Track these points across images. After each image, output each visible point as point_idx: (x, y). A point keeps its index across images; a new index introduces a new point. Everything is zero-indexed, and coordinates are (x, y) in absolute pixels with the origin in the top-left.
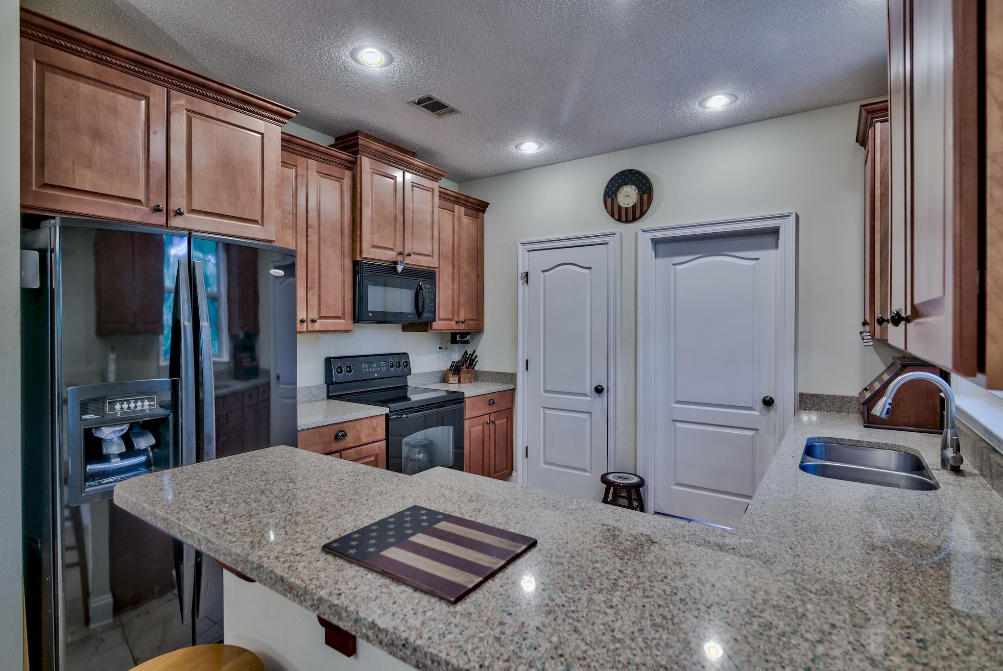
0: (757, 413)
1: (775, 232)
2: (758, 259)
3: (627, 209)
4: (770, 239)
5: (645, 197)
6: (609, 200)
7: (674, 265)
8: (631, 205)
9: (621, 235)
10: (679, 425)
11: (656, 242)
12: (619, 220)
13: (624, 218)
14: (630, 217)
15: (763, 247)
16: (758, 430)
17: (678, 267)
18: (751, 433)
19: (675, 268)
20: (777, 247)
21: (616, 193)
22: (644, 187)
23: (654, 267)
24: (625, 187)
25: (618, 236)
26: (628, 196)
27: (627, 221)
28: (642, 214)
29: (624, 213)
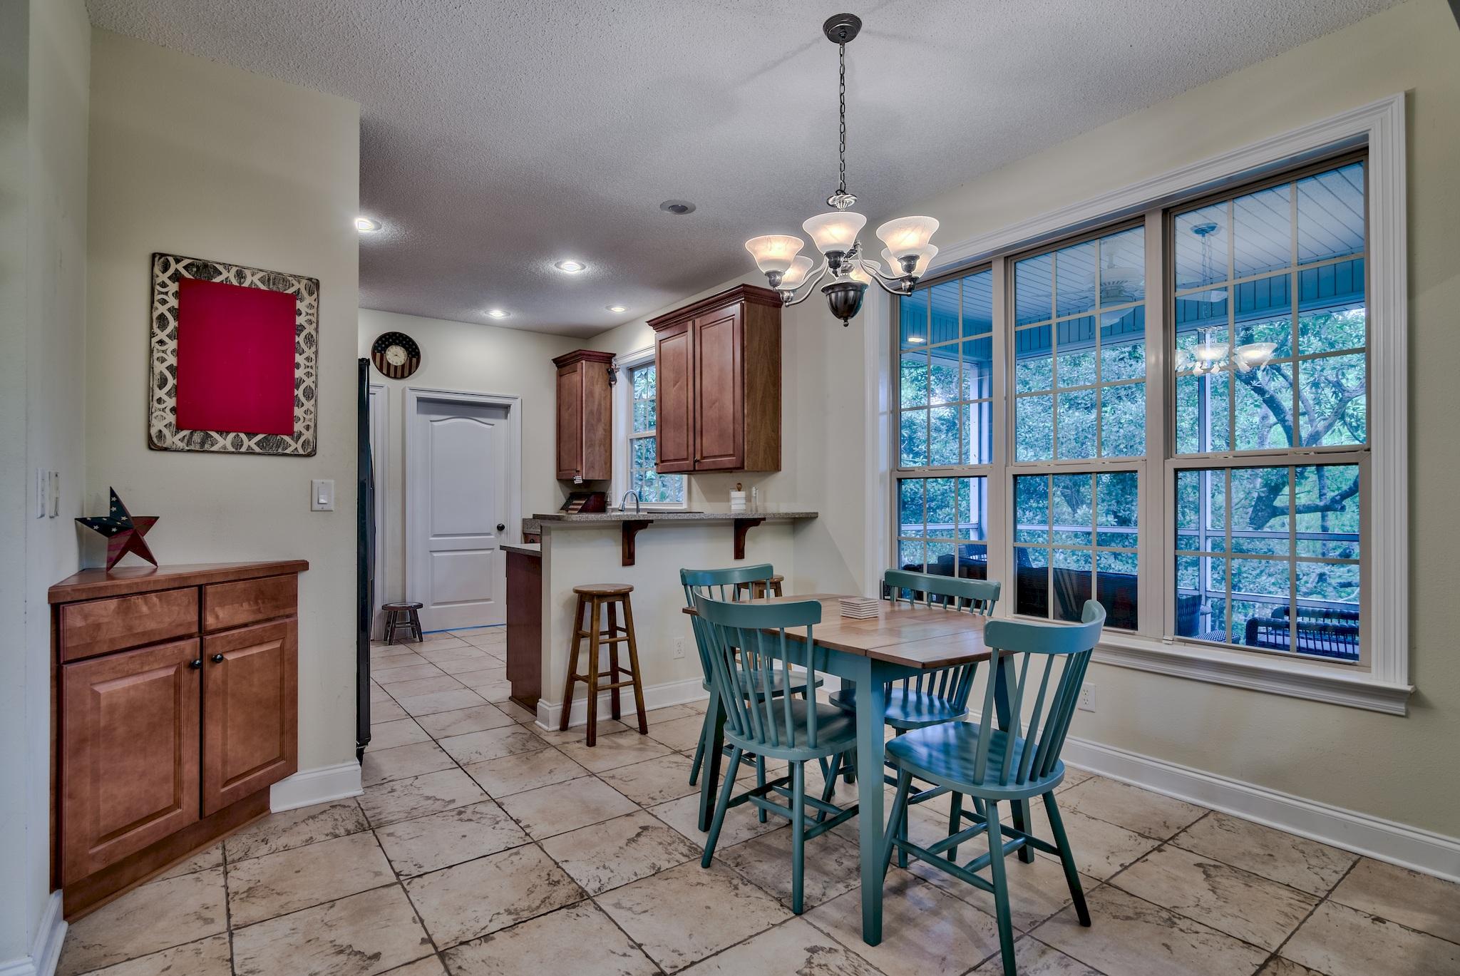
0: (492, 537)
1: (506, 408)
2: (493, 425)
3: (396, 367)
4: (502, 412)
5: (414, 360)
6: (378, 355)
7: (431, 421)
8: (399, 364)
9: (389, 389)
10: (435, 554)
11: (420, 400)
12: (388, 375)
13: (392, 374)
14: (399, 374)
15: (496, 417)
16: (493, 549)
17: (435, 424)
18: (489, 552)
19: (432, 425)
20: (506, 417)
21: (385, 349)
22: (413, 351)
23: (418, 421)
24: (394, 347)
25: (385, 388)
26: (396, 355)
27: (395, 377)
28: (410, 374)
29: (392, 370)
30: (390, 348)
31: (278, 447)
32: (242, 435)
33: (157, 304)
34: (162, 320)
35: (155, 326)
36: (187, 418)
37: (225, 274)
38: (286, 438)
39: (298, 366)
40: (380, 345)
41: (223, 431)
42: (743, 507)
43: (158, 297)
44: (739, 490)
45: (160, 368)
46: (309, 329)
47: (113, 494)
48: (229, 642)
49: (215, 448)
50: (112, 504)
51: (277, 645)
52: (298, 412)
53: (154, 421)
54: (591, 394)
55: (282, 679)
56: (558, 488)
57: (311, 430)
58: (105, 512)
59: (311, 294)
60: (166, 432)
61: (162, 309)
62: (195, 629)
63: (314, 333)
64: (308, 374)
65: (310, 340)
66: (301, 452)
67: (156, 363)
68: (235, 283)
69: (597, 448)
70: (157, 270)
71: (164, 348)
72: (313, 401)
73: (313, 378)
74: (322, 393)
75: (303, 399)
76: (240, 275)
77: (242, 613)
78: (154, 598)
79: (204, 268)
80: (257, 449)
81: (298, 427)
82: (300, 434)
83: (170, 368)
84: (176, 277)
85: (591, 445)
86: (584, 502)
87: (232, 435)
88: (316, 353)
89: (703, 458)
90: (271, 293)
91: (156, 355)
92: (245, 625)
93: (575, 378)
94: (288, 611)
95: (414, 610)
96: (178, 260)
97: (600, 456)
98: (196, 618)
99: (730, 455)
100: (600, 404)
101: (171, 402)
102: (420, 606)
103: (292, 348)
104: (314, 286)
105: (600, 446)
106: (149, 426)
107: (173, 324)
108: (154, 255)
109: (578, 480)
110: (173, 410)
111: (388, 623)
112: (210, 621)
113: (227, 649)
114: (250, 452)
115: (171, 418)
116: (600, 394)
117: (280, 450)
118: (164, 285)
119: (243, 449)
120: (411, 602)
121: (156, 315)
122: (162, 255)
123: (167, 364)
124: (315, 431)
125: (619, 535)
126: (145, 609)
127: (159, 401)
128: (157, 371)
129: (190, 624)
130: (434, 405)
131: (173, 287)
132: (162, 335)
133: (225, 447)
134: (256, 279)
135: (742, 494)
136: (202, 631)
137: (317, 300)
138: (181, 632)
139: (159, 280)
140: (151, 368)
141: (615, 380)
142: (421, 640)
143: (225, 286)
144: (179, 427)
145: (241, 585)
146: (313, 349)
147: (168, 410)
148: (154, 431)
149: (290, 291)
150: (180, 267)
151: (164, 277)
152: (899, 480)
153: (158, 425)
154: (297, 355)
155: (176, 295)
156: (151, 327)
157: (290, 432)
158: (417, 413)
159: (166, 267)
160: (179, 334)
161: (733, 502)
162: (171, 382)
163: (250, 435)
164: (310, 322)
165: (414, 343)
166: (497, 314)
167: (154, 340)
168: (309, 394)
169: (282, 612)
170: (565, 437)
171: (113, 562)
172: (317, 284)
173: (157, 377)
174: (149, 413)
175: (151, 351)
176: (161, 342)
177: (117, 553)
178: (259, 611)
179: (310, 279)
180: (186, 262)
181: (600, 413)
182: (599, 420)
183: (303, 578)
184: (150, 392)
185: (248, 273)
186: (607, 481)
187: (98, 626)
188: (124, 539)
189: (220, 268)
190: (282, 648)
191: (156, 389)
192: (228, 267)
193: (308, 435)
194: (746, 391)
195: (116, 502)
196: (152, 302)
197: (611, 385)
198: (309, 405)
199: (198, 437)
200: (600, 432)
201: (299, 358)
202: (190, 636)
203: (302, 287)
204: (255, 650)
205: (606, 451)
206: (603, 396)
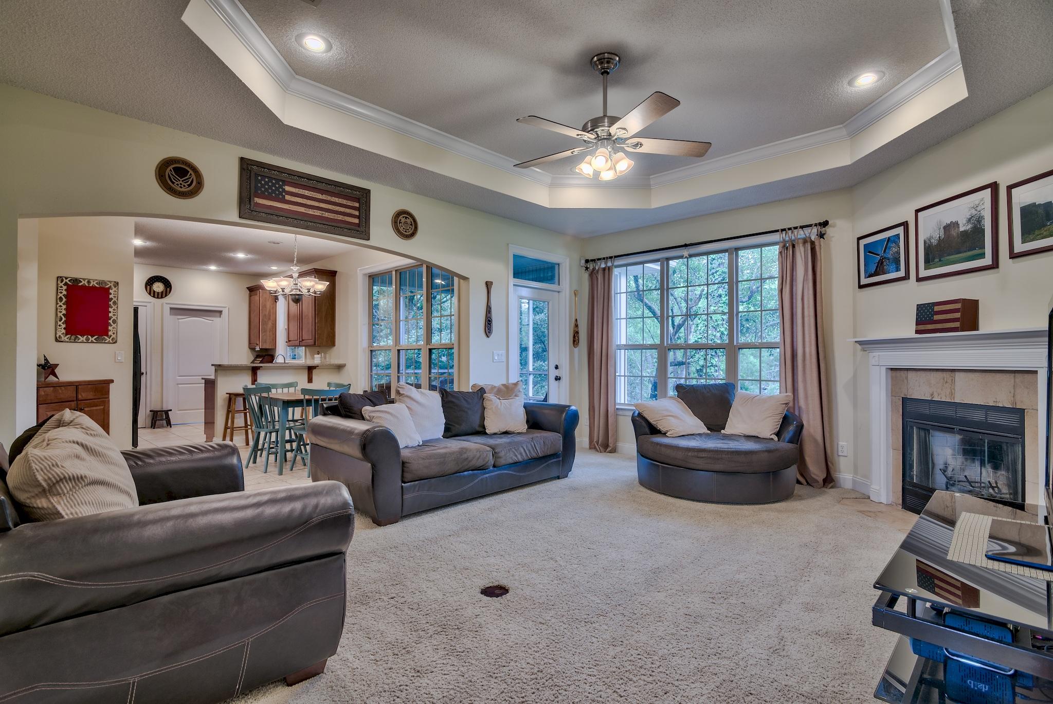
1: (221, 312)
2: (212, 321)
3: (158, 293)
4: (218, 314)
5: (168, 289)
6: (148, 287)
7: (177, 319)
8: (160, 291)
9: (154, 303)
10: (180, 386)
11: (171, 309)
12: (154, 297)
13: (156, 296)
14: (160, 296)
15: (214, 317)
17: (179, 320)
20: (220, 317)
21: (152, 284)
22: (168, 285)
23: (170, 319)
24: (157, 283)
25: (152, 303)
26: (158, 287)
27: (158, 298)
28: (166, 296)
29: (156, 294)
30: (155, 283)
31: (102, 340)
32: (89, 337)
33: (59, 293)
34: (61, 299)
35: (58, 301)
36: (68, 331)
37: (83, 282)
38: (106, 337)
39: (110, 312)
40: (149, 282)
41: (82, 335)
42: (320, 362)
43: (59, 291)
44: (318, 354)
45: (60, 315)
46: (115, 299)
47: (45, 357)
48: (86, 404)
49: (79, 341)
50: (45, 360)
51: (102, 407)
52: (110, 328)
53: (58, 332)
54: (265, 306)
55: (104, 419)
56: (250, 353)
57: (115, 334)
58: (43, 362)
59: (115, 287)
60: (62, 336)
61: (61, 295)
62: (75, 399)
63: (116, 301)
64: (114, 315)
65: (115, 303)
66: (111, 342)
67: (59, 313)
68: (87, 285)
69: (268, 333)
70: (59, 282)
71: (61, 308)
72: (116, 324)
73: (116, 316)
74: (119, 321)
75: (112, 324)
76: (89, 282)
77: (90, 395)
78: (63, 388)
79: (76, 281)
80: (95, 341)
81: (110, 333)
82: (111, 336)
83: (63, 315)
84: (66, 284)
85: (265, 331)
86: (261, 359)
87: (85, 337)
88: (117, 307)
89: (302, 340)
90: (100, 288)
91: (58, 310)
92: (91, 400)
93: (257, 298)
94: (106, 396)
95: (167, 412)
96: (66, 279)
97: (270, 337)
98: (75, 395)
99: (310, 340)
100: (270, 311)
101: (64, 326)
102: (171, 410)
103: (109, 306)
104: (116, 284)
105: (270, 332)
106: (56, 334)
107: (64, 300)
108: (58, 277)
109: (258, 349)
110: (64, 328)
111: (153, 419)
112: (80, 397)
113: (86, 406)
114: (92, 342)
115: (64, 331)
116: (270, 307)
117: (103, 341)
118: (61, 287)
119: (90, 341)
120: (165, 409)
121: (58, 297)
122: (61, 277)
123: (62, 313)
124: (117, 334)
125: (250, 372)
126: (60, 391)
127: (60, 326)
128: (59, 316)
129: (74, 397)
130: (178, 311)
131: (65, 287)
132: (61, 304)
133: (83, 341)
134: (95, 283)
135: (319, 356)
136: (77, 400)
137: (118, 289)
138: (70, 399)
139: (59, 286)
140: (57, 315)
141: (278, 299)
142: (171, 427)
143: (84, 287)
144: (67, 334)
145: (89, 386)
146: (116, 306)
147: (62, 329)
148: (58, 336)
149: (107, 287)
150: (67, 281)
151: (61, 284)
152: (371, 351)
153: (59, 334)
154: (110, 309)
155: (66, 290)
156: (57, 301)
157: (107, 335)
158: (170, 315)
159: (62, 281)
160: (66, 303)
161: (315, 359)
162: (64, 319)
163: (92, 336)
164: (115, 297)
165: (168, 281)
166: (213, 268)
167: (58, 305)
168: (114, 322)
169: (104, 396)
170: (252, 327)
171: (46, 378)
172: (118, 283)
173: (59, 317)
174: (56, 330)
175: (57, 309)
176: (61, 306)
177: (47, 375)
178: (95, 395)
179: (115, 282)
180: (69, 279)
181: (270, 315)
182: (270, 319)
183: (111, 386)
184: (56, 322)
185: (92, 281)
186: (274, 349)
187: (47, 395)
188: (50, 370)
189: (81, 280)
190: (104, 408)
191: (59, 322)
192: (84, 279)
193: (114, 336)
194: (316, 313)
195: (46, 359)
196: (57, 293)
197: (276, 302)
198: (114, 326)
199: (73, 337)
200: (270, 324)
201: (110, 310)
202: (73, 401)
203: (112, 285)
204: (94, 408)
205: (273, 334)
206: (271, 307)
